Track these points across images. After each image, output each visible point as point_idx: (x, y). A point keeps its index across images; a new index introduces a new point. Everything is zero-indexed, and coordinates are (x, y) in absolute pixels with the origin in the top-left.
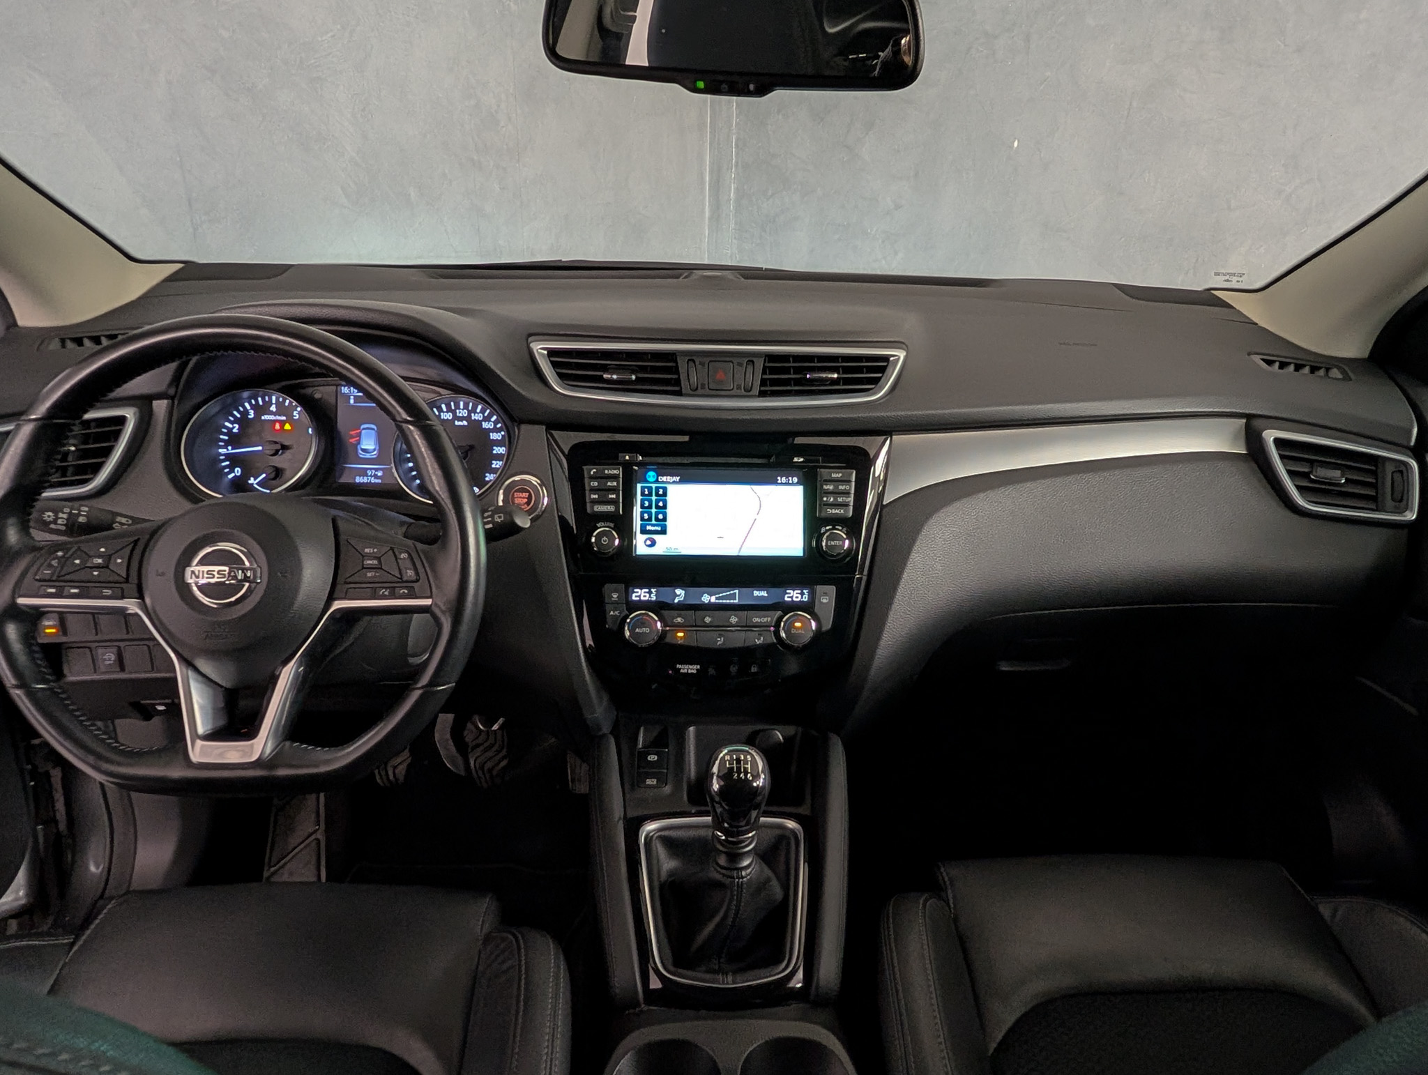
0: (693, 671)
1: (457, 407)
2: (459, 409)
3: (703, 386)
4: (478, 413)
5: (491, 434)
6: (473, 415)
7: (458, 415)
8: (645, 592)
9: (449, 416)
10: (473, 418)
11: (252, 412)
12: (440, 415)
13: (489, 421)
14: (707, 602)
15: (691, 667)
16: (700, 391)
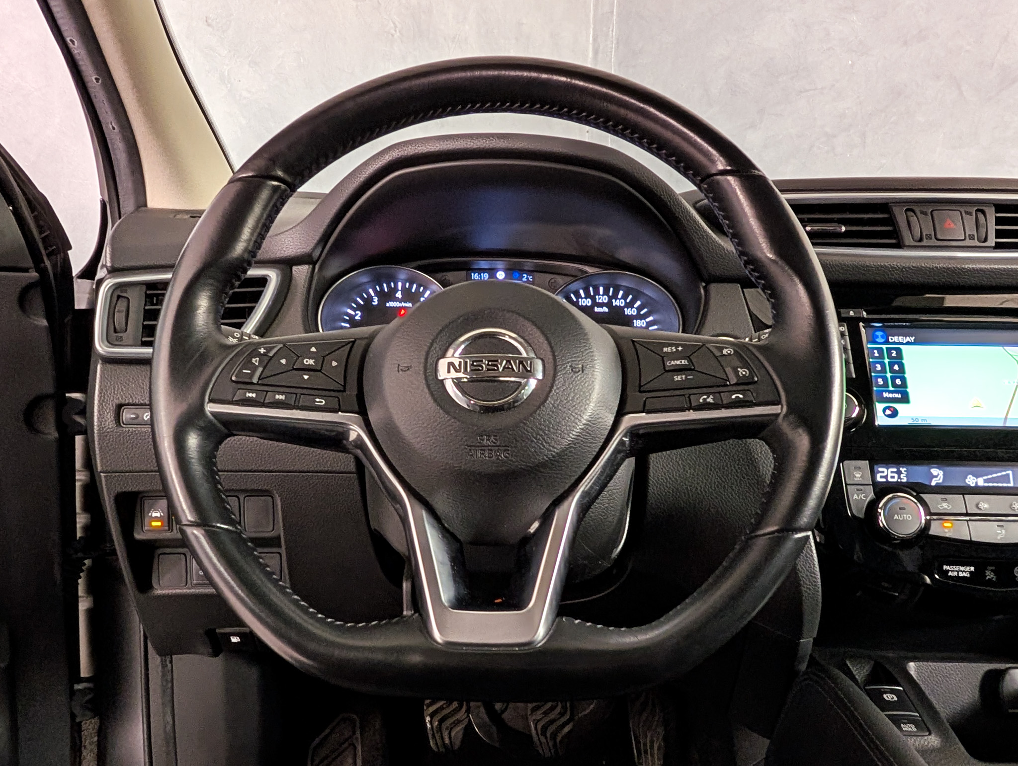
0: (965, 574)
1: (597, 292)
2: (599, 295)
3: (929, 237)
4: (620, 299)
5: (635, 321)
6: (614, 301)
7: (597, 301)
8: (892, 472)
9: (588, 302)
10: (614, 305)
11: (376, 299)
12: (578, 301)
13: (632, 307)
14: (973, 485)
15: (962, 568)
16: (925, 242)
